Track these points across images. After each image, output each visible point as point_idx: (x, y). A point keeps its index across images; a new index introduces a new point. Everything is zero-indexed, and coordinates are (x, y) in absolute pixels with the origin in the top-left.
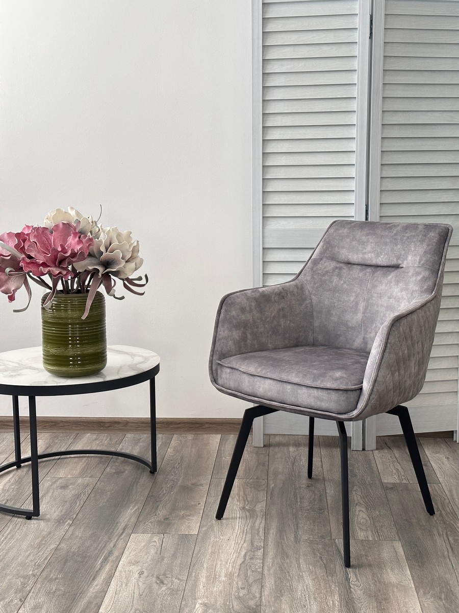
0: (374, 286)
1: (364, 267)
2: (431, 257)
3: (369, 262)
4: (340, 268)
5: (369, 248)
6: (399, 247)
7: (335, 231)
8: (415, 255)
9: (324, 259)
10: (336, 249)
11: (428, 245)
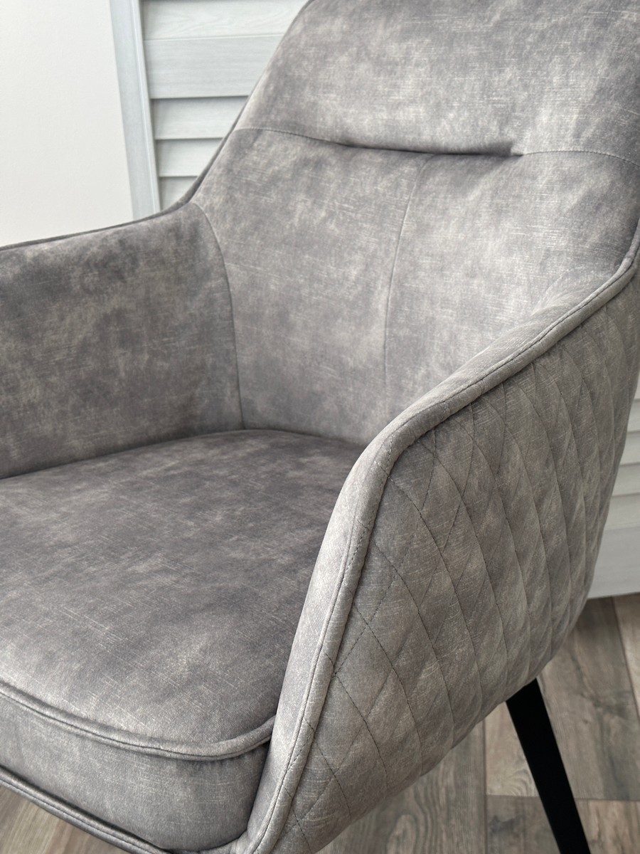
0: (423, 229)
1: (394, 157)
2: (622, 112)
3: (409, 139)
4: (319, 164)
5: (409, 85)
6: (509, 73)
7: (305, 30)
8: (564, 104)
9: (268, 133)
10: (308, 95)
11: (614, 62)
